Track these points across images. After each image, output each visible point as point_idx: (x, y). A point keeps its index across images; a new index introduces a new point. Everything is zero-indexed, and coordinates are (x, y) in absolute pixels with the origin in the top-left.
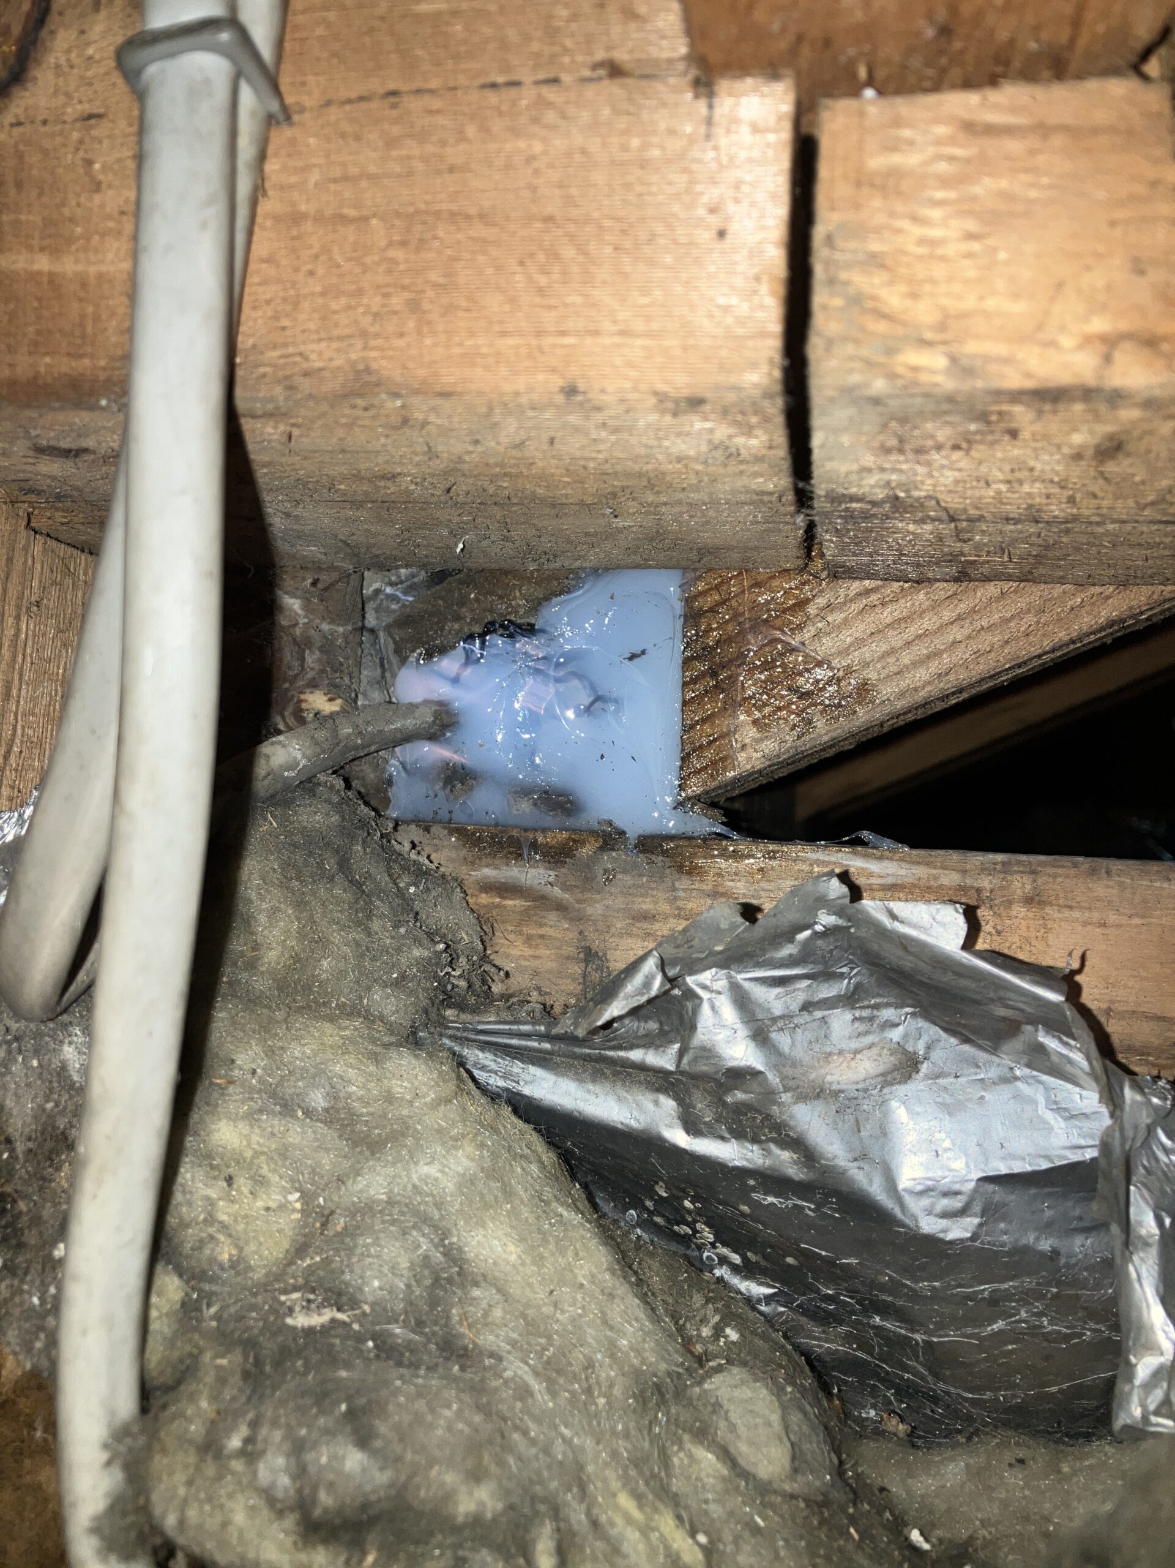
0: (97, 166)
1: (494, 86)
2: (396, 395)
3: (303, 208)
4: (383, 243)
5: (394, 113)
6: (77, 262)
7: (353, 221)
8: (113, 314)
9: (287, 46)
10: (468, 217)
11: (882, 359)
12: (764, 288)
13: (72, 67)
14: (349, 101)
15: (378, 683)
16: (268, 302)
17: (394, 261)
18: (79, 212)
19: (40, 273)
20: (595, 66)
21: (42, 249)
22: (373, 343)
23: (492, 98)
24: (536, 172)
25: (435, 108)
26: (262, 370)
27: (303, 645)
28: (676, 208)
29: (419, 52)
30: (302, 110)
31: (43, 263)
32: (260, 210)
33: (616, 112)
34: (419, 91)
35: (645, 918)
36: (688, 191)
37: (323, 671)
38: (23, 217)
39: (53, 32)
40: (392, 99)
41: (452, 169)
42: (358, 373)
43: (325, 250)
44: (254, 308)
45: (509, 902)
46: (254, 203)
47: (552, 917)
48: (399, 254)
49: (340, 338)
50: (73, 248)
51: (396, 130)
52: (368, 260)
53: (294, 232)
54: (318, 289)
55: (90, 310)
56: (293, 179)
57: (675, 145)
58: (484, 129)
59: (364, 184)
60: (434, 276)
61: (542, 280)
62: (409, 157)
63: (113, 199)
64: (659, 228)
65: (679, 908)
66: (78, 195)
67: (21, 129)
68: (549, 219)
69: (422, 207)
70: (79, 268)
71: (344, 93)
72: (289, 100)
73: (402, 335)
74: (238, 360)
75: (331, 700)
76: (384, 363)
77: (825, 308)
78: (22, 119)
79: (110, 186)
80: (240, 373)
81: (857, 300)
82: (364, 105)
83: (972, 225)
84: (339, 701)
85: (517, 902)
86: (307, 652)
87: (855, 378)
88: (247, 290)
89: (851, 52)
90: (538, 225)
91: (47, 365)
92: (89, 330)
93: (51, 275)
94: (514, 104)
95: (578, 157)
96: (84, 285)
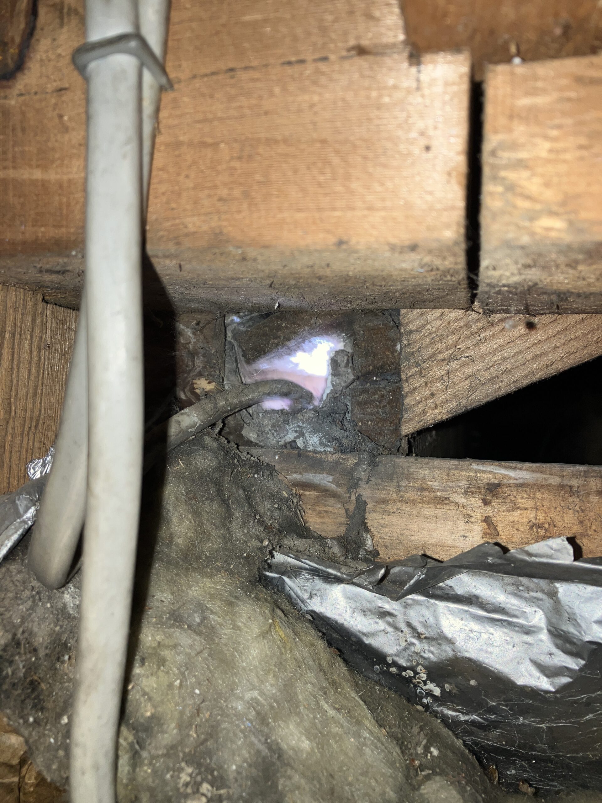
0: (66, 118)
1: (290, 63)
2: (239, 247)
3: (181, 138)
4: (228, 158)
5: (232, 81)
6: (56, 173)
7: (211, 145)
8: (77, 203)
9: (170, 44)
10: (276, 142)
11: (527, 224)
12: (454, 181)
13: (49, 61)
14: (206, 75)
15: (234, 371)
16: (163, 194)
17: (234, 169)
18: (57, 145)
19: (37, 180)
20: (349, 50)
21: (38, 166)
22: (223, 217)
23: (289, 70)
24: (316, 113)
25: (256, 77)
26: (161, 233)
27: (193, 355)
28: (400, 133)
29: (246, 45)
30: (179, 81)
31: (38, 175)
32: (158, 140)
33: (362, 76)
34: (246, 68)
35: (383, 502)
36: (406, 121)
37: (205, 367)
38: (27, 149)
39: (38, 40)
40: (231, 73)
41: (266, 113)
42: (216, 235)
43: (194, 163)
44: (156, 197)
45: (308, 493)
46: (154, 137)
47: (332, 501)
48: (236, 164)
49: (205, 214)
50: (54, 166)
51: (233, 91)
52: (219, 168)
53: (177, 153)
54: (192, 185)
55: (65, 200)
56: (176, 122)
57: (398, 95)
58: (284, 89)
59: (216, 123)
60: (258, 177)
61: (321, 178)
62: (241, 107)
63: (76, 137)
64: (389, 145)
65: (401, 497)
66: (55, 135)
67: (23, 98)
68: (324, 142)
69: (250, 136)
70: (58, 177)
71: (203, 71)
72: (172, 75)
73: (239, 212)
74: (148, 228)
75: (209, 383)
76: (230, 229)
77: (491, 194)
78: (23, 92)
79: (73, 129)
80: (149, 235)
81: (511, 188)
82: (215, 78)
83: (583, 141)
84: (214, 384)
85: (312, 493)
86: (196, 357)
87: (511, 235)
88: (152, 187)
89: (506, 36)
90: (318, 145)
91: (42, 232)
92: (65, 212)
93: (42, 180)
94: (301, 74)
95: (340, 104)
96: (61, 187)
